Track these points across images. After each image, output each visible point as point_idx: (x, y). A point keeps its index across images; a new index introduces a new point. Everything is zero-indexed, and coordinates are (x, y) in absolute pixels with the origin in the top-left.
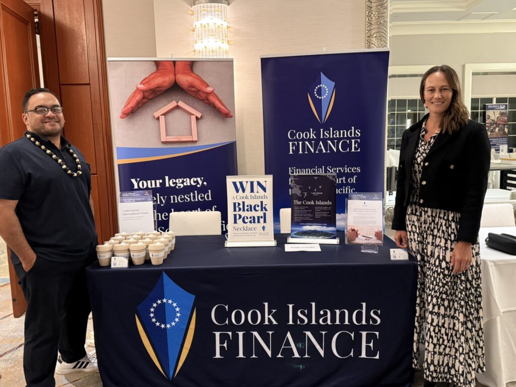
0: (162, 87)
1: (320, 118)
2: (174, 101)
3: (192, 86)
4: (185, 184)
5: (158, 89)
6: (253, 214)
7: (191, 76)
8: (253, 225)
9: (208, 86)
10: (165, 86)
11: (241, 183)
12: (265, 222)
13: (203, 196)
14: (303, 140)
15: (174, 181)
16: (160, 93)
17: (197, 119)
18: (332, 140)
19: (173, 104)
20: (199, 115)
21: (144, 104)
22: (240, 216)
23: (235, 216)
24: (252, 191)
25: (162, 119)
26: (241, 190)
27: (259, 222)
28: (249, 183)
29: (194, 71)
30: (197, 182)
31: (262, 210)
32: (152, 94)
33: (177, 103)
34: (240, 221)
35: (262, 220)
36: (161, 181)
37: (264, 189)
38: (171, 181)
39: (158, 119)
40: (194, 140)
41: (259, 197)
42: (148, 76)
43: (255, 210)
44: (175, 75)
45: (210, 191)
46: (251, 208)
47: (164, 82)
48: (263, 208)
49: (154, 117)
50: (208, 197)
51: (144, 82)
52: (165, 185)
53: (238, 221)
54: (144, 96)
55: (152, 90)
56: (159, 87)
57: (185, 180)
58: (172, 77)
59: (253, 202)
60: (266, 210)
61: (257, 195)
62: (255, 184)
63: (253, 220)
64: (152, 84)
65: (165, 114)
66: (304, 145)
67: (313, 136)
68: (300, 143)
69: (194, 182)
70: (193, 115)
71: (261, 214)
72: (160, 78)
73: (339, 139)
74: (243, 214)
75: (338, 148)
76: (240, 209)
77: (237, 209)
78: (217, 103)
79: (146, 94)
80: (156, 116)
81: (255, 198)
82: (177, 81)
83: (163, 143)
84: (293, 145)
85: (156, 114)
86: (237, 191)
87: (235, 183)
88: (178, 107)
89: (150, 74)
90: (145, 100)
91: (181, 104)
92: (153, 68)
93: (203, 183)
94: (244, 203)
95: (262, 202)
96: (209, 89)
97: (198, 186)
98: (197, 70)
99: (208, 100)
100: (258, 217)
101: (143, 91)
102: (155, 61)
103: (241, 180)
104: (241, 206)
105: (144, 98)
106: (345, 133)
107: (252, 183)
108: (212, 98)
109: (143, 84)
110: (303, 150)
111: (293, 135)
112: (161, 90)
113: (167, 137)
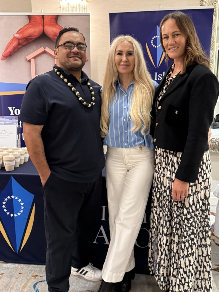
0: (33, 36)
1: (155, 63)
2: (42, 47)
5: (30, 38)
7: (56, 27)
10: (35, 35)
16: (31, 41)
19: (41, 50)
21: (19, 49)
25: (33, 61)
29: (58, 23)
32: (25, 41)
33: (45, 49)
39: (30, 61)
42: (22, 27)
44: (43, 27)
47: (35, 32)
49: (26, 59)
51: (19, 32)
54: (19, 42)
55: (25, 38)
56: (30, 36)
58: (41, 28)
64: (26, 34)
65: (35, 58)
72: (31, 29)
79: (21, 41)
80: (28, 59)
82: (45, 31)
85: (28, 58)
88: (45, 52)
89: (24, 26)
90: (20, 46)
91: (47, 49)
92: (27, 21)
101: (19, 39)
102: (28, 16)
105: (19, 44)
109: (19, 34)
112: (33, 38)
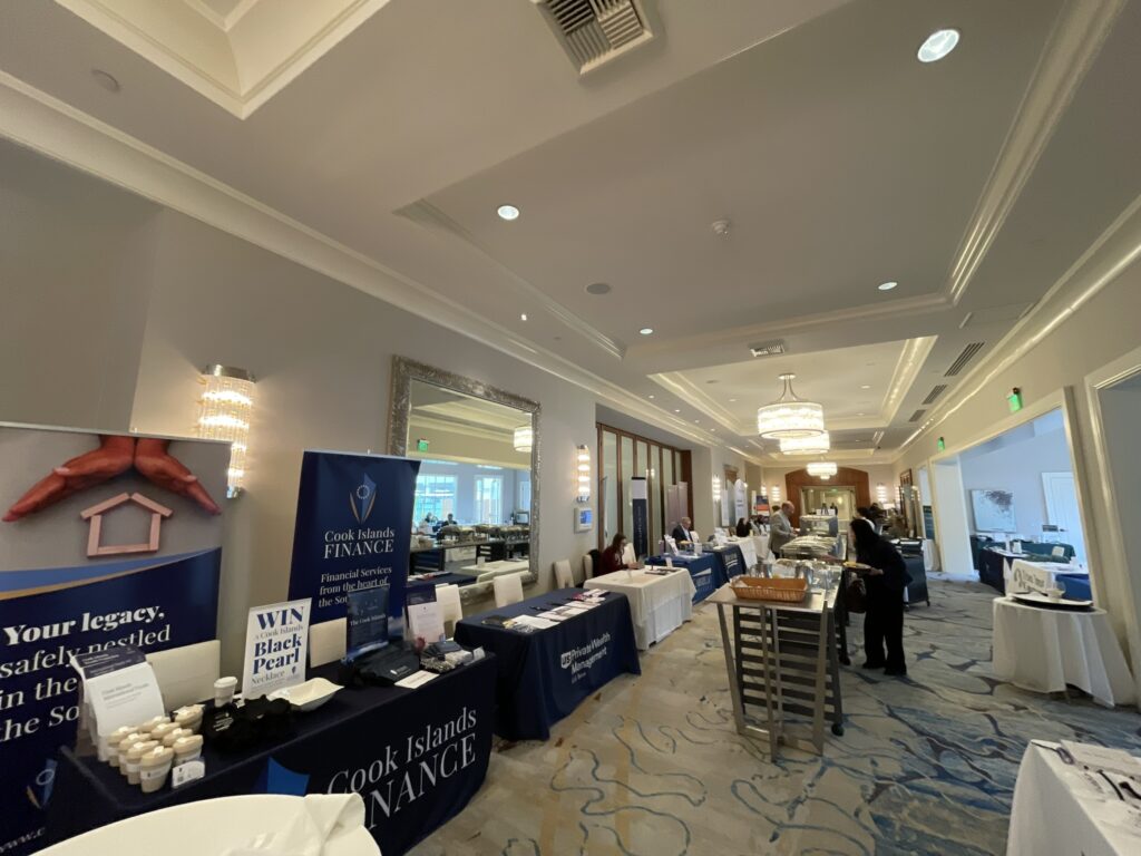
0: (106, 473)
1: (360, 516)
2: (126, 493)
3: (162, 472)
4: (122, 621)
6: (284, 653)
7: (163, 458)
8: (281, 669)
9: (189, 473)
10: (111, 471)
11: (270, 615)
12: (296, 660)
13: (154, 635)
14: (341, 542)
15: (101, 619)
17: (163, 518)
18: (368, 541)
19: (124, 497)
20: (167, 512)
21: (63, 497)
22: (263, 661)
23: (257, 662)
24: (284, 622)
25: (97, 520)
26: (268, 625)
27: (288, 663)
28: (281, 613)
29: (169, 451)
30: (147, 615)
31: (294, 645)
32: (84, 482)
33: (131, 496)
34: (262, 669)
35: (292, 659)
36: (73, 623)
37: (299, 617)
38: (95, 620)
39: (88, 520)
40: (152, 549)
41: (291, 630)
42: (80, 455)
43: (285, 647)
44: (134, 457)
45: (168, 627)
46: (279, 646)
47: (112, 465)
48: (296, 642)
49: (81, 518)
50: (163, 636)
51: (70, 464)
52: (82, 627)
53: (260, 669)
54: (66, 485)
55: (84, 476)
56: (99, 473)
57: (123, 615)
58: (128, 458)
59: (282, 638)
60: (299, 644)
61: (291, 626)
62: (289, 613)
63: (281, 662)
64: (87, 469)
65: (103, 513)
66: (341, 547)
67: (351, 537)
68: (338, 545)
69: (141, 615)
70: (156, 512)
71: (292, 651)
72: (103, 459)
73: (375, 540)
74: (267, 657)
75: (373, 550)
76: (264, 651)
77: (261, 652)
78: (201, 497)
79: (71, 482)
80: (85, 517)
81: (287, 631)
82: (136, 463)
83: (91, 558)
84: (330, 547)
85: (85, 514)
86: (263, 626)
87: (261, 617)
88: (130, 502)
89: (85, 452)
90: (67, 492)
91: (137, 497)
92: (96, 445)
93: (157, 616)
94: (270, 641)
95: (295, 636)
96: (191, 478)
97: (148, 621)
98: (174, 452)
99: (187, 492)
100: (288, 657)
101: (66, 478)
102: (100, 436)
103: (269, 611)
104: (266, 647)
106: (381, 534)
107: (285, 613)
108: (194, 490)
109: (68, 467)
110: (340, 553)
111: (330, 536)
113: (101, 549)
